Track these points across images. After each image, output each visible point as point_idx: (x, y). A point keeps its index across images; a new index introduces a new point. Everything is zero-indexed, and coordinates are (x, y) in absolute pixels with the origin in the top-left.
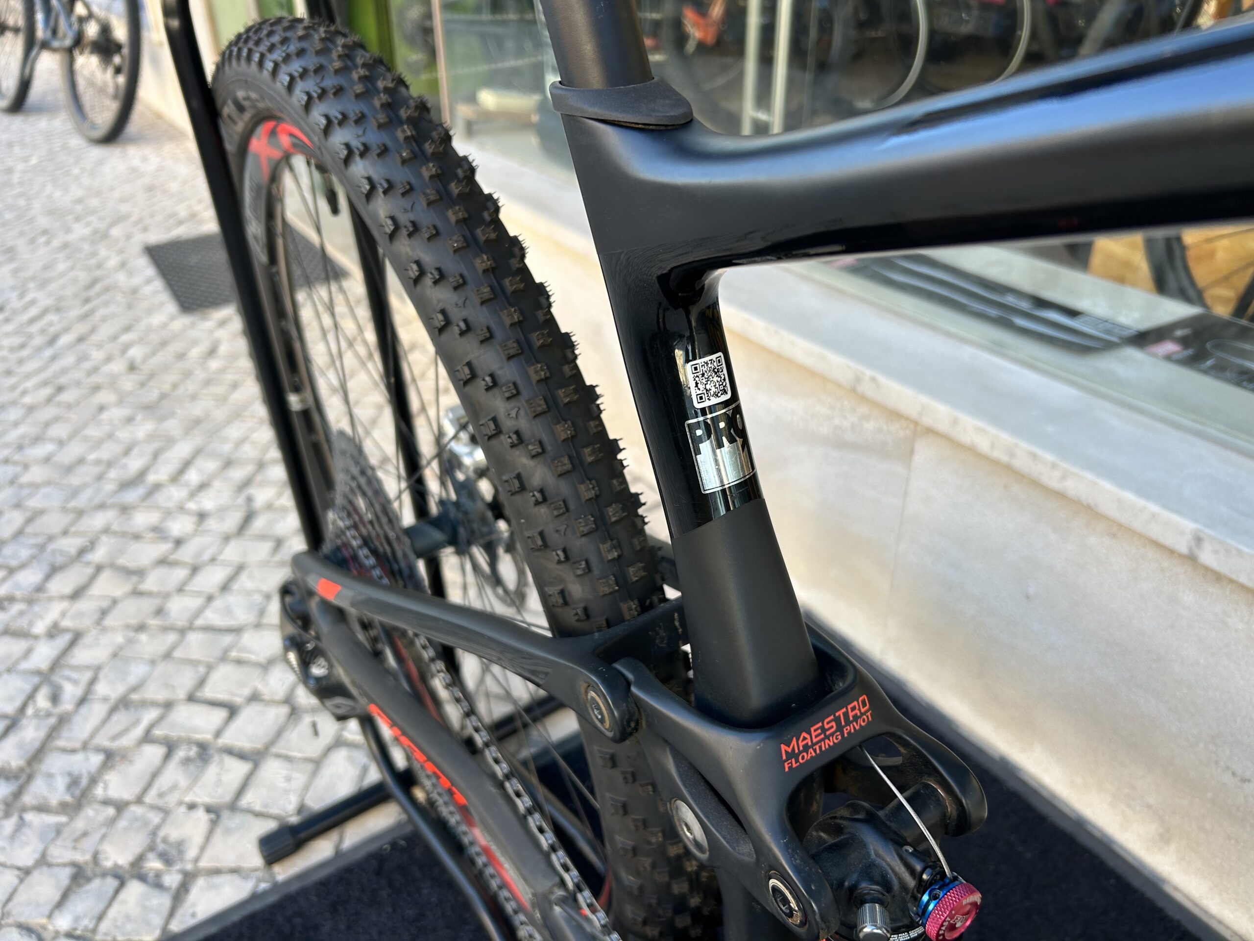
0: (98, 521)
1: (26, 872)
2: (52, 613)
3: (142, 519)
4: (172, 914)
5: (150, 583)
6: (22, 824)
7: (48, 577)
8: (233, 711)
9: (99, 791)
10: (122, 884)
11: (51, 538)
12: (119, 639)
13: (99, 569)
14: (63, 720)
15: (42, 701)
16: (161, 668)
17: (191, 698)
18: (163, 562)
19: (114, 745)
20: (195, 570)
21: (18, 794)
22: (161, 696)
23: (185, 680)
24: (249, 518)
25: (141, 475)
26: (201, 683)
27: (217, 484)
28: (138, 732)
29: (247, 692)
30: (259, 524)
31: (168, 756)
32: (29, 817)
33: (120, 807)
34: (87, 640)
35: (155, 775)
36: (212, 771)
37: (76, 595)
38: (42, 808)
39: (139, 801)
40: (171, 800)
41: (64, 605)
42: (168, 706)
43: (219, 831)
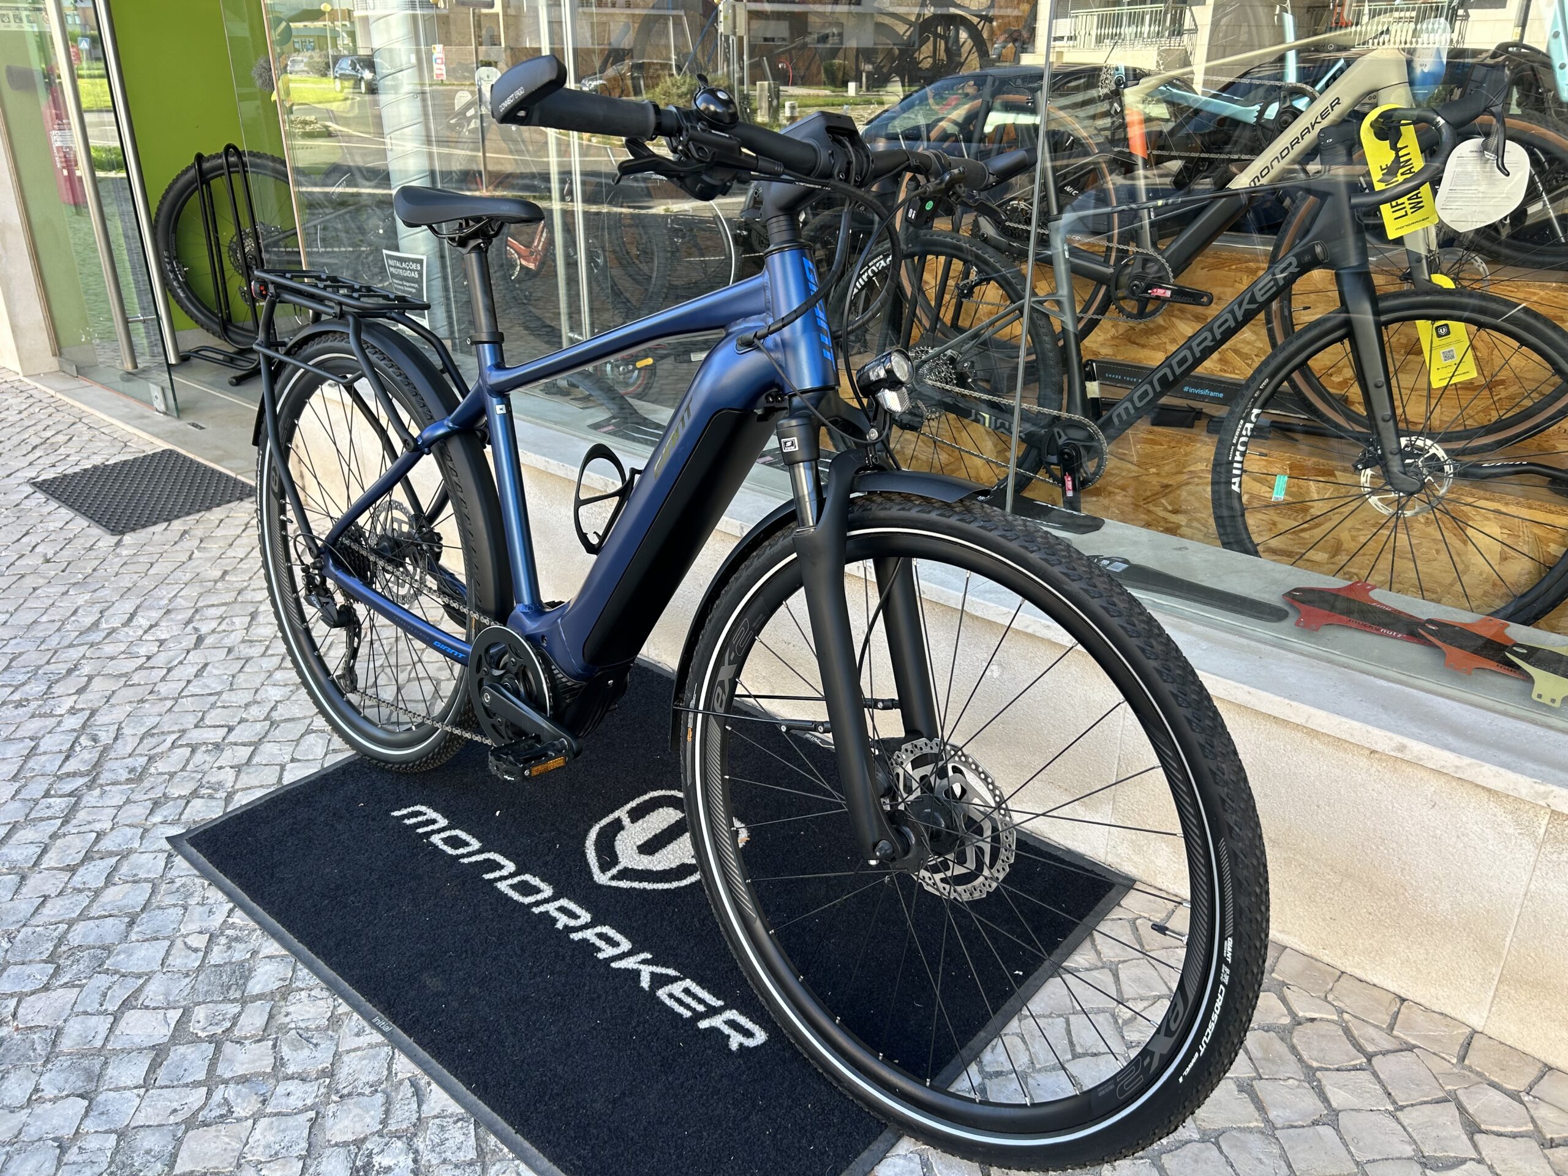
0: (75, 654)
1: (121, 807)
2: (69, 702)
3: (109, 649)
4: (226, 806)
5: (136, 679)
6: (103, 793)
7: (50, 687)
8: (231, 729)
9: (152, 770)
10: (188, 802)
11: (39, 667)
12: (128, 708)
13: (90, 678)
14: (106, 749)
15: (84, 741)
16: (166, 718)
17: (196, 726)
18: (141, 668)
19: (152, 752)
20: (169, 670)
21: (94, 780)
22: (176, 728)
23: (190, 720)
24: (200, 640)
25: (96, 624)
26: (202, 719)
27: (163, 624)
28: (168, 743)
29: (237, 719)
30: (209, 641)
31: (193, 751)
32: (107, 788)
33: (172, 775)
34: (101, 711)
35: (188, 761)
36: (228, 753)
37: (80, 691)
38: (114, 783)
39: (183, 769)
40: (206, 767)
41: (75, 697)
42: (183, 732)
43: (243, 776)
